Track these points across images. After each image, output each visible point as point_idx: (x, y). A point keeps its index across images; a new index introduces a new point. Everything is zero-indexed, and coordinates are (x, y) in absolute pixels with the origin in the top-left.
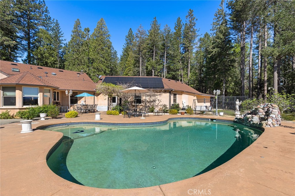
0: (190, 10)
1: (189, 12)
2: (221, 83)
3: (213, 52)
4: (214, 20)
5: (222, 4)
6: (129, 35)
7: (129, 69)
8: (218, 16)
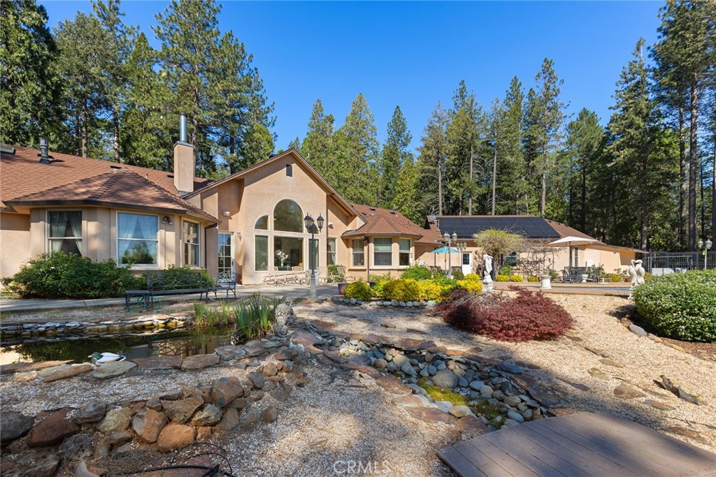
0: (545, 60)
1: (545, 64)
2: (634, 224)
3: (619, 156)
4: (617, 85)
5: (638, 49)
6: (394, 121)
7: (404, 196)
8: (629, 76)
